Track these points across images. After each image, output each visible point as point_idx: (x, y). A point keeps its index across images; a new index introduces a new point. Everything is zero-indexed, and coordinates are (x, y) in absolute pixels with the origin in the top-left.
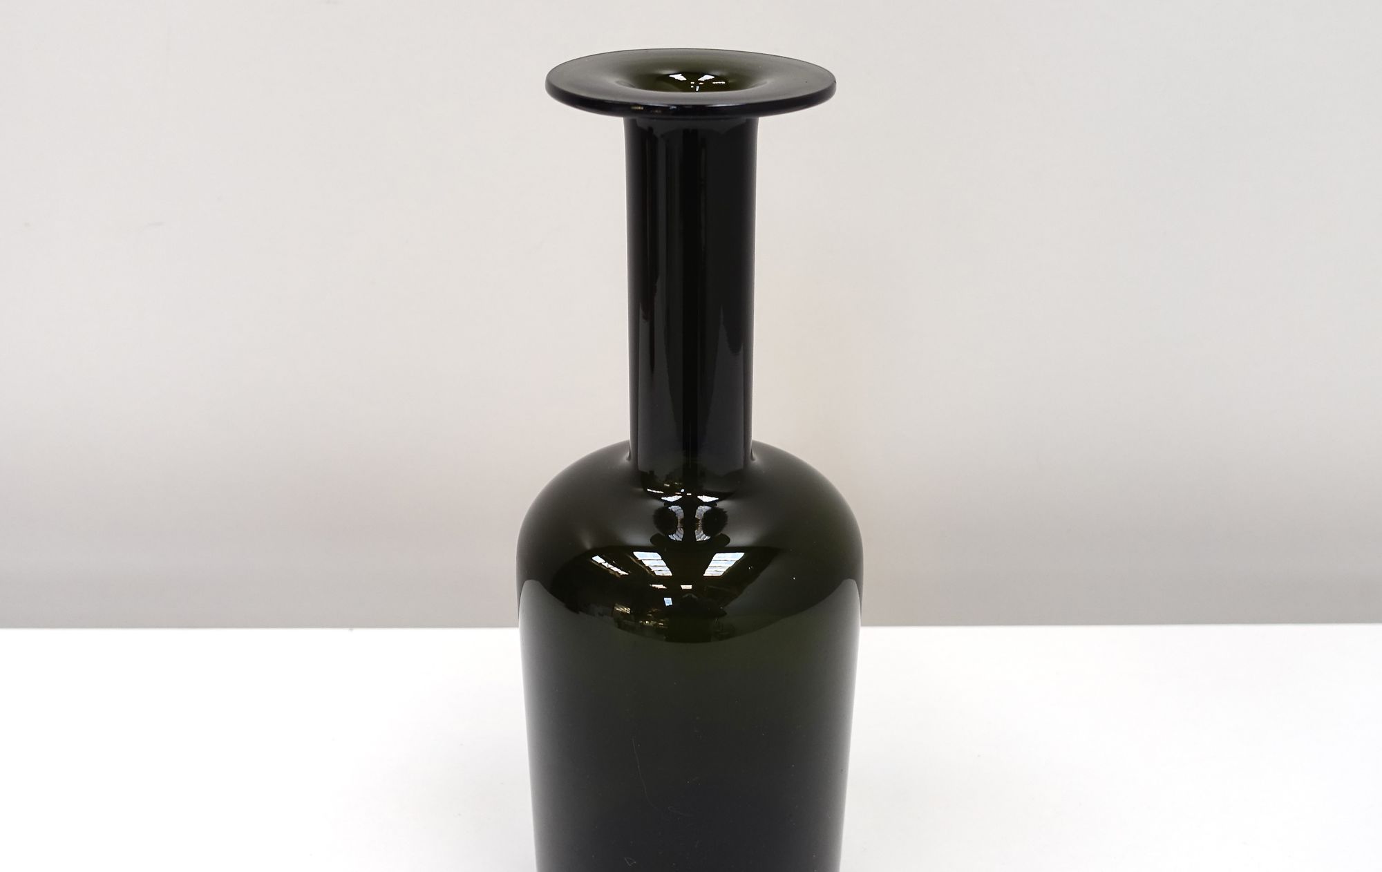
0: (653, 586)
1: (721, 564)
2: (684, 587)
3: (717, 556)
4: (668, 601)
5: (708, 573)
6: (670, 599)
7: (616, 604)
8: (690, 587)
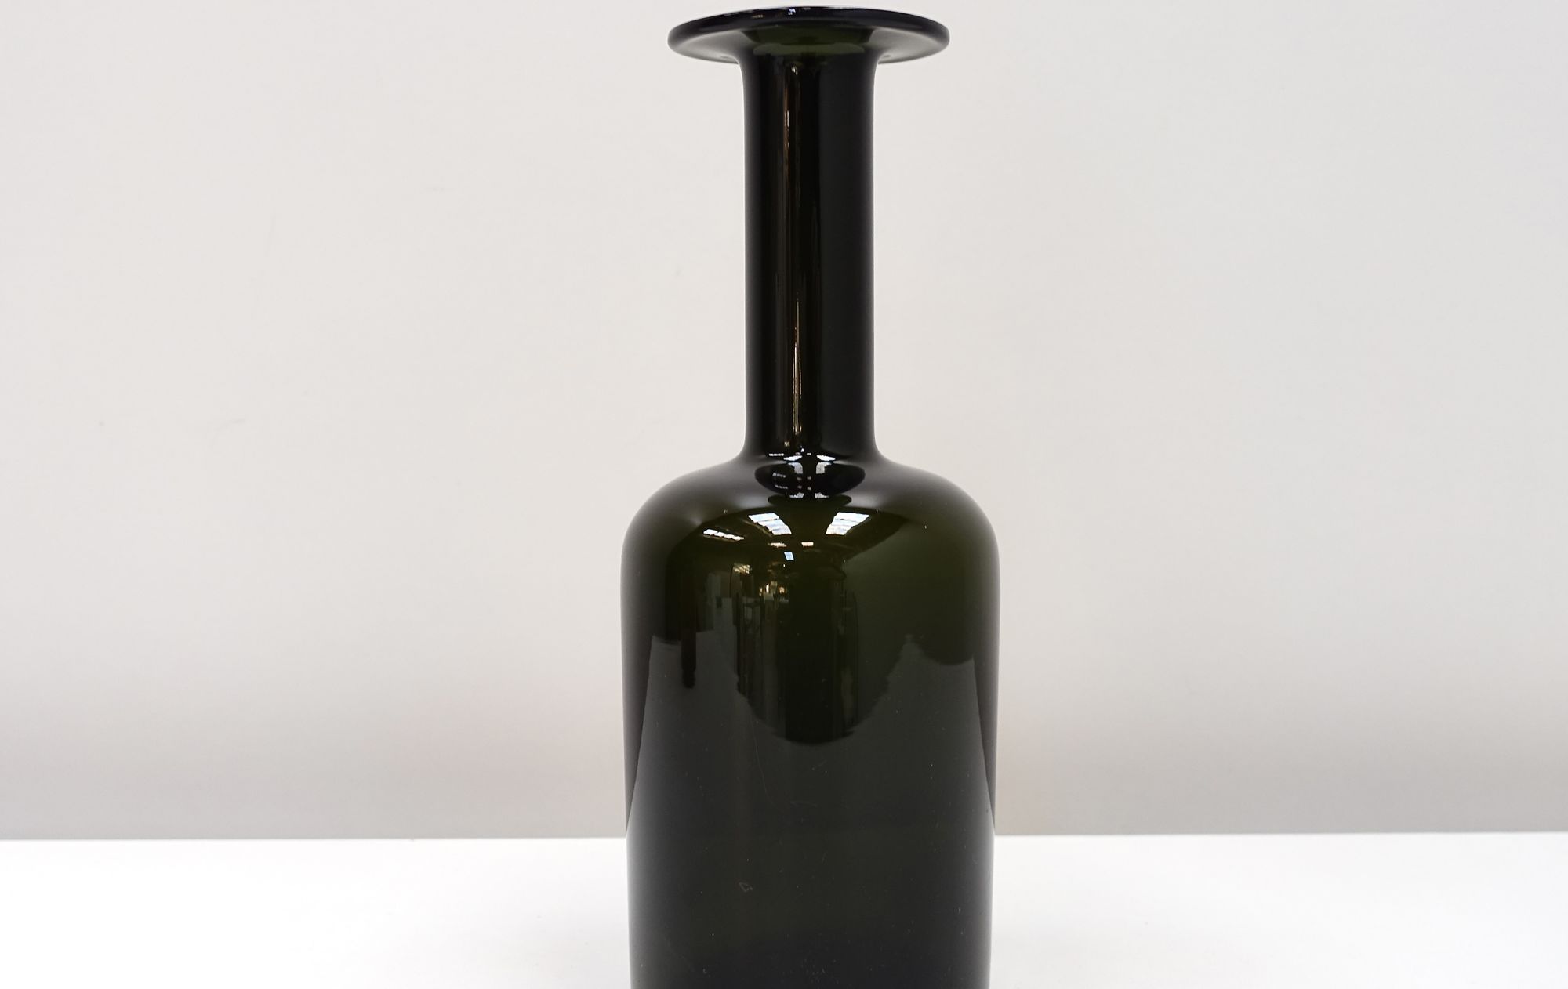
0: (772, 544)
1: (842, 524)
2: (804, 544)
3: (840, 515)
4: (789, 556)
5: (830, 531)
6: (791, 553)
7: (735, 564)
8: (811, 544)
